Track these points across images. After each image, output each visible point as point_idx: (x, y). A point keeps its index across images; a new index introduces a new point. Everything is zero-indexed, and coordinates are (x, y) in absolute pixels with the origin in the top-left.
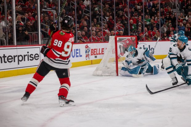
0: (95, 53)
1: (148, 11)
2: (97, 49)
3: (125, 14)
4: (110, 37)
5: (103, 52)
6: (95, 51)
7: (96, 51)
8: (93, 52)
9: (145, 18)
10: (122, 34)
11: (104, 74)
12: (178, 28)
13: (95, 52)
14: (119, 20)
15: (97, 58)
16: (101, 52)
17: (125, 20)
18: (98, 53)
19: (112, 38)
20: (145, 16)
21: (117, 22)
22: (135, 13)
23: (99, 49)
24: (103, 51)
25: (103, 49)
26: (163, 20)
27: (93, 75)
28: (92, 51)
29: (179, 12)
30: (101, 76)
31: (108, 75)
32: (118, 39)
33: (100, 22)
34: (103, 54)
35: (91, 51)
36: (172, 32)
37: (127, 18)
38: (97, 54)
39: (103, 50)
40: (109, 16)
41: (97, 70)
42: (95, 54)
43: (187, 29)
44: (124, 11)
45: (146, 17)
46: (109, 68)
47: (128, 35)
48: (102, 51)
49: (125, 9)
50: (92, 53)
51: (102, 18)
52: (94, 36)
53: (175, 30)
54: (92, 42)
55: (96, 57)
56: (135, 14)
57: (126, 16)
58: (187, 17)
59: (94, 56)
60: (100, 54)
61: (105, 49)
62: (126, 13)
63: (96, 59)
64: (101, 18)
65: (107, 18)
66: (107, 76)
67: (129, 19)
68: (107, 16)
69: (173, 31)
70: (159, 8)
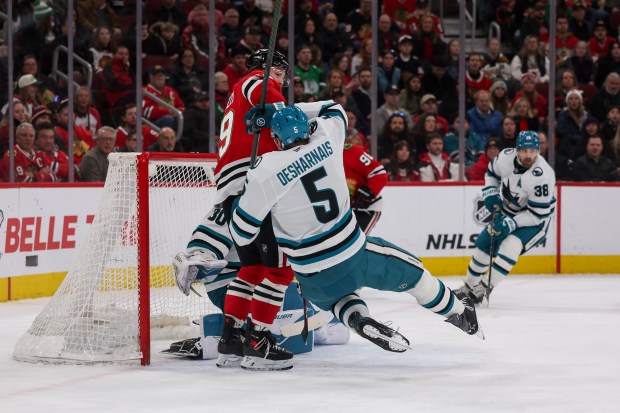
0: (28, 241)
1: (310, 26)
2: (39, 219)
3: (194, 39)
4: (113, 156)
5: (70, 238)
6: (29, 228)
7: (31, 228)
8: (15, 235)
9: (296, 62)
10: (173, 142)
11: (74, 356)
12: (468, 118)
13: (29, 234)
14: (158, 67)
15: (35, 264)
16: (58, 237)
17: (194, 68)
18: (44, 238)
19: (122, 165)
20: (297, 50)
21: (145, 82)
22: (251, 32)
23: (52, 220)
24: (72, 232)
25: (73, 219)
26: (389, 75)
27: (16, 359)
28: (13, 229)
29: (474, 32)
30: (60, 361)
31: (93, 357)
32: (153, 168)
33: (58, 77)
34: (72, 245)
35: (9, 228)
36: (437, 143)
37: (206, 63)
38: (40, 246)
39: (71, 226)
40: (109, 48)
41: (38, 330)
42: (27, 248)
43: (513, 127)
44: (190, 19)
45: (301, 55)
46: (101, 323)
47: (207, 151)
48: (68, 231)
49: (192, 13)
50: (13, 241)
51: (72, 56)
52: (27, 150)
53: (452, 130)
54: (12, 181)
55: (32, 261)
56: (248, 37)
57: (197, 48)
58: (516, 61)
59: (20, 256)
60: (53, 245)
61: (82, 219)
62: (201, 30)
63: (32, 270)
64: (63, 57)
65: (98, 55)
66: (92, 363)
67: (213, 64)
68: (100, 48)
69: (441, 133)
70: (368, 13)
